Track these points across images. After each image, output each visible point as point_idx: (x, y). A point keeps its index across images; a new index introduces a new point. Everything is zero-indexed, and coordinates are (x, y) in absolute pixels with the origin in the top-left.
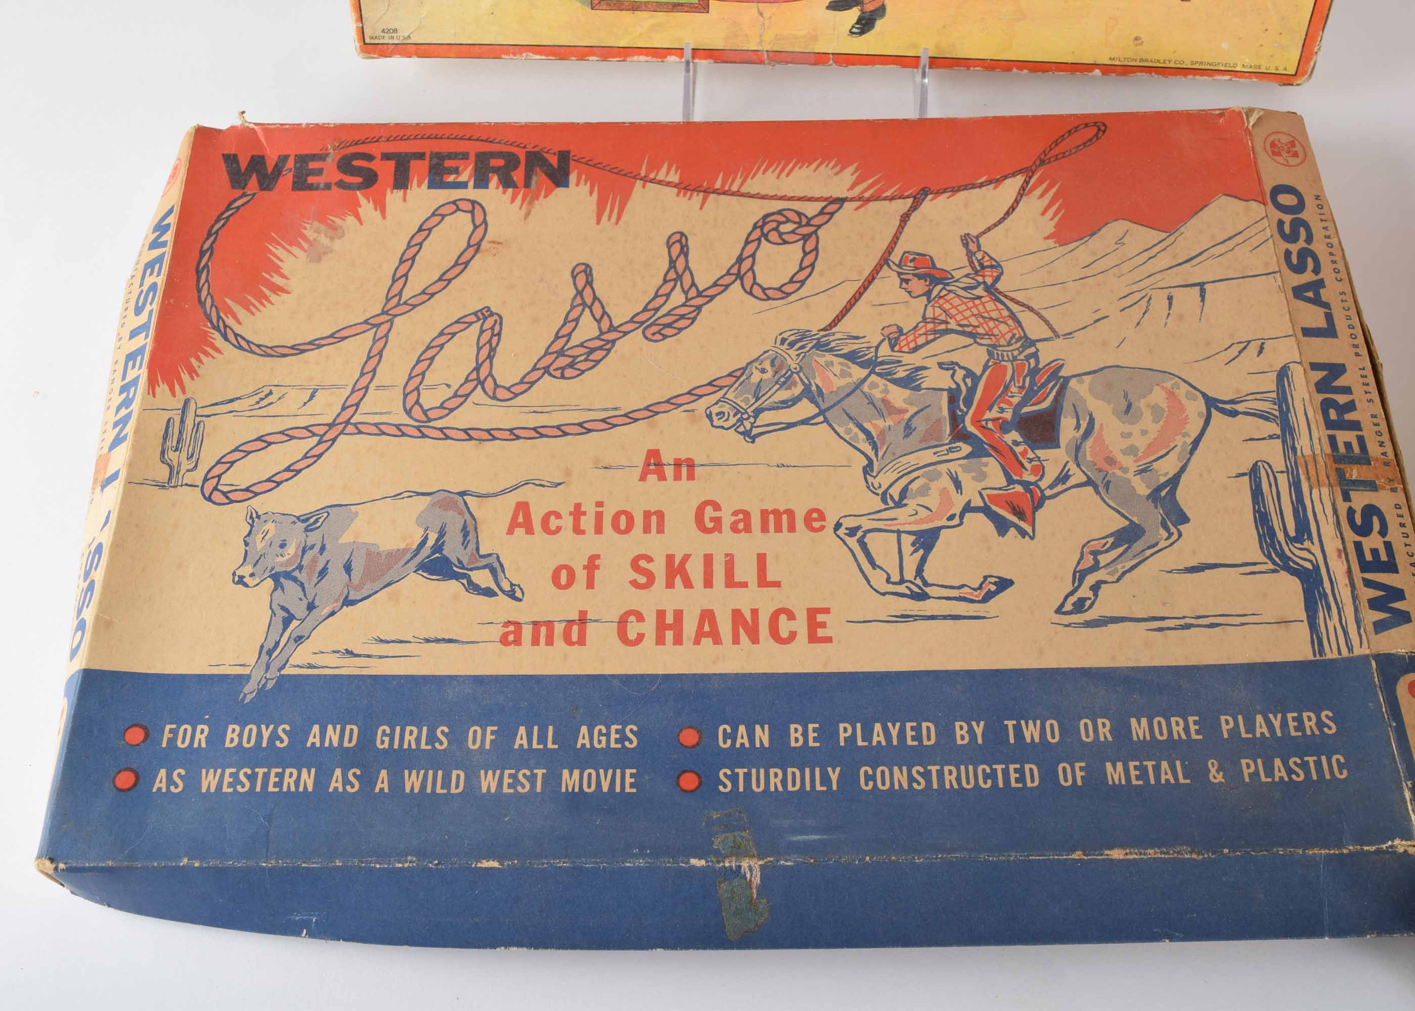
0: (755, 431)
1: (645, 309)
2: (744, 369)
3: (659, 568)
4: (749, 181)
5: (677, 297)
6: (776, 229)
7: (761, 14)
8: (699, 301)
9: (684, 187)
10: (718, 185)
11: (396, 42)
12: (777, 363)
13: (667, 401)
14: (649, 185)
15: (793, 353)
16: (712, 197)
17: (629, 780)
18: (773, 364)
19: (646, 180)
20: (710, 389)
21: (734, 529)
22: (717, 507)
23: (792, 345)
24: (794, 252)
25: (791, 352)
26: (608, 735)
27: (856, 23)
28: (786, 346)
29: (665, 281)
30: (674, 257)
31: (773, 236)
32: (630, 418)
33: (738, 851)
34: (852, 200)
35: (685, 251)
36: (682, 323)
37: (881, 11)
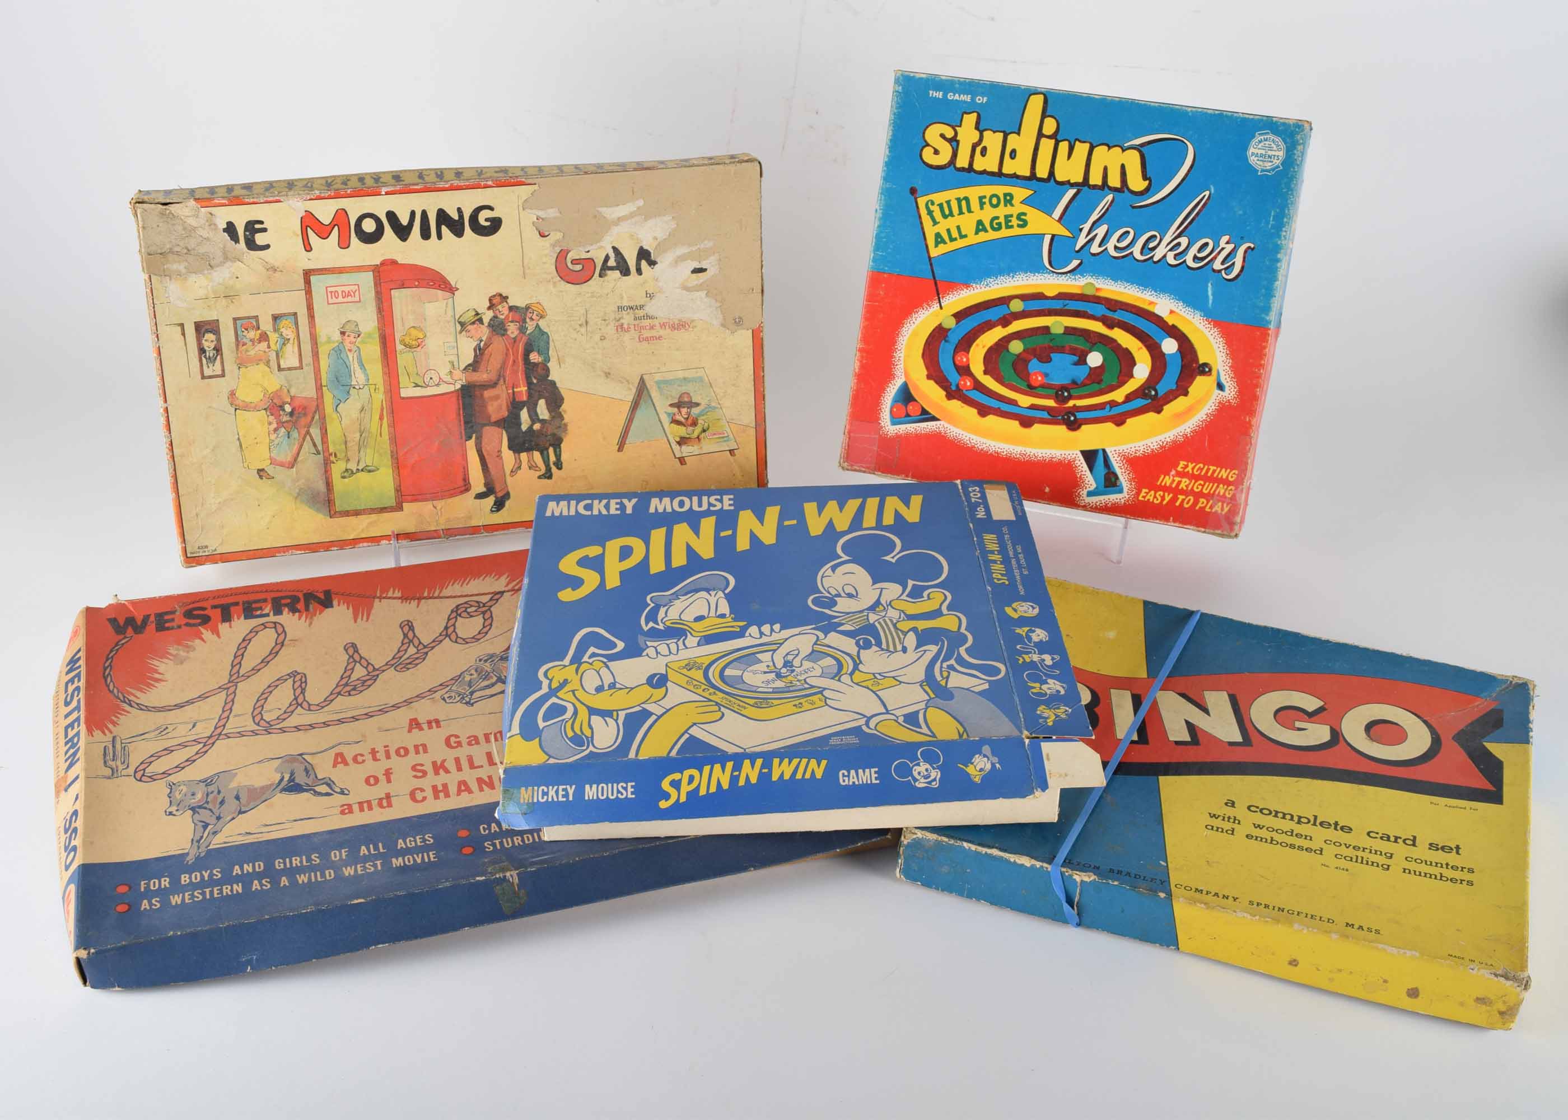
0: (472, 701)
1: (394, 658)
2: (460, 676)
3: (429, 768)
4: (444, 590)
5: (412, 650)
6: (465, 611)
7: (435, 507)
8: (426, 650)
9: (404, 598)
10: (426, 594)
11: (207, 554)
12: (479, 670)
13: (417, 696)
14: (383, 600)
15: (487, 664)
16: (423, 601)
17: (432, 856)
18: (476, 671)
19: (380, 598)
20: (441, 687)
21: (470, 744)
22: (457, 736)
23: (486, 661)
24: (478, 621)
25: (486, 664)
26: (415, 841)
27: (495, 504)
28: (482, 662)
29: (403, 644)
30: (406, 632)
31: (464, 614)
32: (396, 707)
33: (503, 870)
34: (508, 591)
35: (411, 628)
36: (417, 661)
37: (507, 496)
